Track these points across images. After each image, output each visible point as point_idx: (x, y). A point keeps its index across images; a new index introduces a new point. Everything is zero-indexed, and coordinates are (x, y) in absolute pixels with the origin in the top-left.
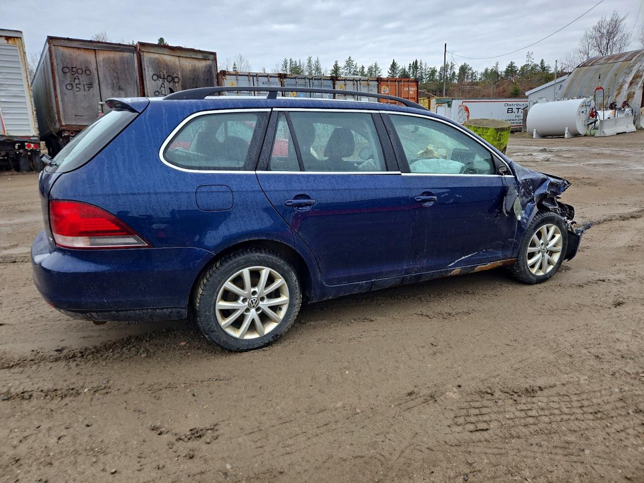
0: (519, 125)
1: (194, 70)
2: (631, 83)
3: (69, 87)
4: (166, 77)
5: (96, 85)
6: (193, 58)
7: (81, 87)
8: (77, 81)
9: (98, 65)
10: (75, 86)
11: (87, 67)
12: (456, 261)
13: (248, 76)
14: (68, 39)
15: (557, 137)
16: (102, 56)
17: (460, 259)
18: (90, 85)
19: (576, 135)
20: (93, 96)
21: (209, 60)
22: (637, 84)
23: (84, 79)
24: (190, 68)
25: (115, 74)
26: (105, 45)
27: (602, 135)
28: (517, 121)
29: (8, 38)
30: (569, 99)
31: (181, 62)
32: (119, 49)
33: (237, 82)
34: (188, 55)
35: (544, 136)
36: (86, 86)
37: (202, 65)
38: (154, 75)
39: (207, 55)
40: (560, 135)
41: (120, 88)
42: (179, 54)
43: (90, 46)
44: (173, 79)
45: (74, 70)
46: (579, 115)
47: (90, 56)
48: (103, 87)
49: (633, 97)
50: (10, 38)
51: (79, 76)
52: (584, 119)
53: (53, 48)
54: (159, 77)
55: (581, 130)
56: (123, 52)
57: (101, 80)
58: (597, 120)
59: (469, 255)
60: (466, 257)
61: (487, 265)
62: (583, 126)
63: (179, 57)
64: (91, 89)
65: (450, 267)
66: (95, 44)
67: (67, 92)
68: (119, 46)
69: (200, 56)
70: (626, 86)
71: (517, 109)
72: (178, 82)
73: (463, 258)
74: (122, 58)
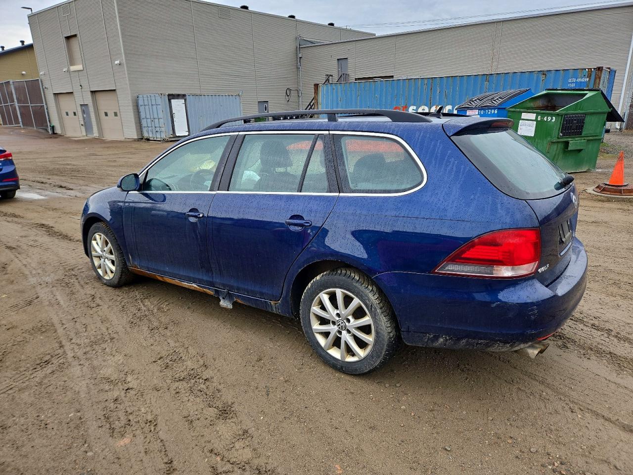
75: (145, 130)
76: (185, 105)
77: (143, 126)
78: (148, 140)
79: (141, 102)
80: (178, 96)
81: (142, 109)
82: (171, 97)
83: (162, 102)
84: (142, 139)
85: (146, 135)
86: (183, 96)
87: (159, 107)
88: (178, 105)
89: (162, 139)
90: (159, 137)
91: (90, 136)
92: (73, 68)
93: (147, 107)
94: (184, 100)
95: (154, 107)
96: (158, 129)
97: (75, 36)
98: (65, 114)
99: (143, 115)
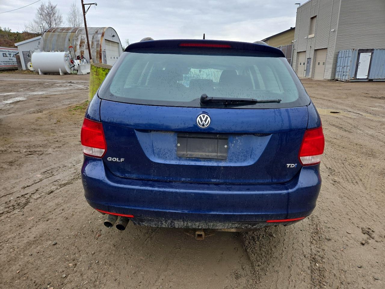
0: (13, 65)
2: (80, 46)
15: (56, 74)
19: (66, 73)
22: (83, 46)
27: (81, 74)
28: (11, 63)
30: (55, 51)
35: (45, 73)
40: (58, 73)
46: (65, 62)
49: (84, 53)
52: (68, 64)
55: (69, 71)
58: (75, 65)
62: (68, 69)
70: (78, 47)
71: (9, 54)
75: (337, 74)
76: (371, 57)
77: (337, 71)
78: (337, 80)
79: (340, 56)
80: (366, 51)
81: (339, 60)
82: (361, 51)
83: (352, 55)
84: (334, 80)
85: (336, 77)
86: (372, 51)
87: (349, 58)
88: (366, 57)
89: (345, 80)
90: (344, 78)
91: (307, 77)
92: (310, 36)
93: (343, 58)
94: (371, 53)
95: (347, 58)
96: (345, 73)
97: (316, 16)
98: (300, 64)
99: (338, 64)
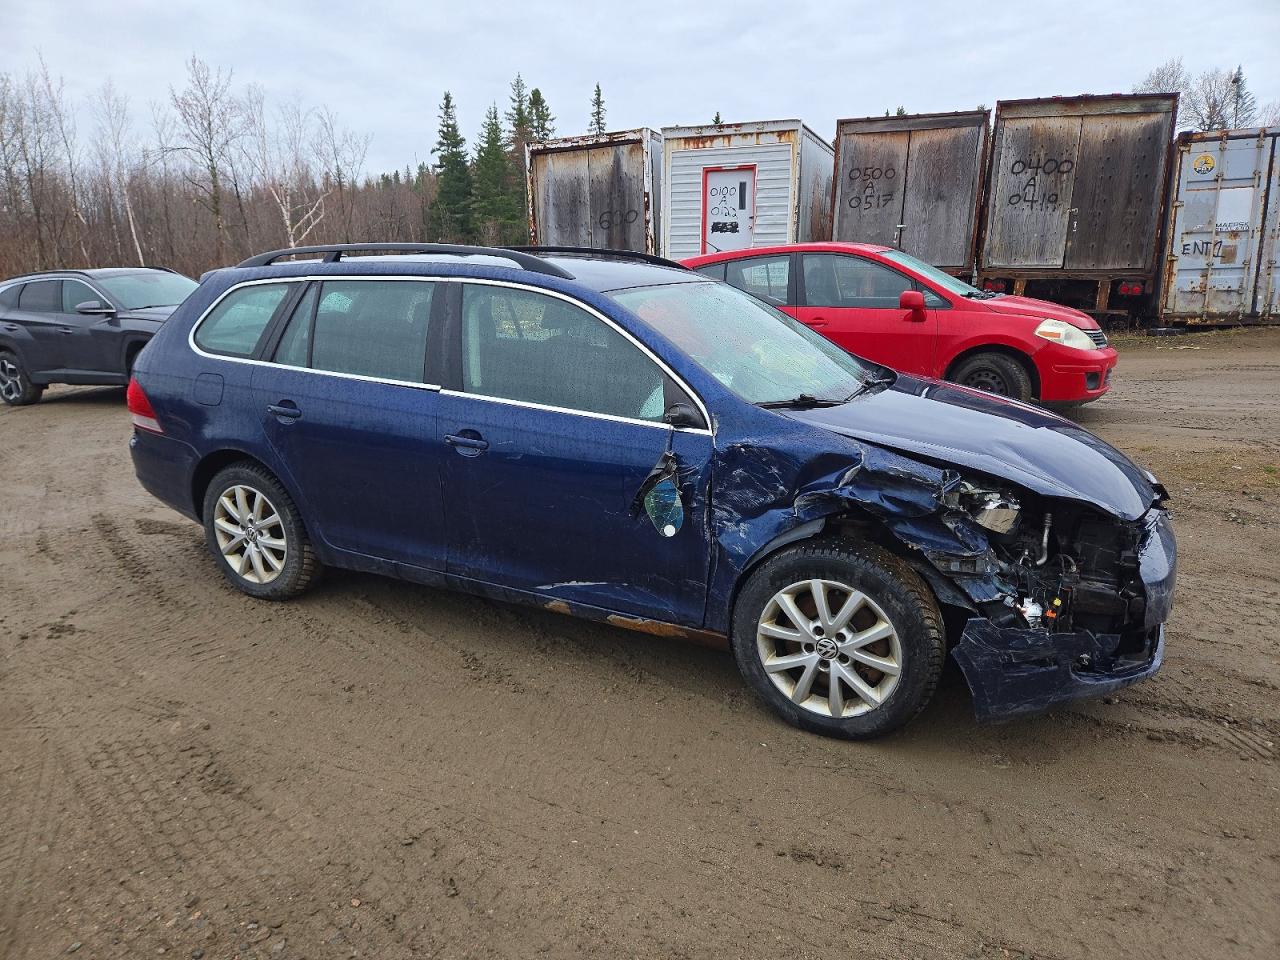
1: (1115, 142)
3: (854, 203)
4: (1042, 164)
5: (899, 196)
6: (1115, 115)
7: (873, 201)
8: (869, 191)
9: (910, 159)
10: (863, 200)
11: (891, 164)
12: (557, 585)
13: (1258, 136)
14: (869, 120)
16: (920, 140)
17: (566, 584)
18: (889, 196)
20: (890, 215)
21: (1157, 112)
23: (880, 186)
24: (1106, 137)
25: (936, 171)
26: (928, 119)
29: (781, 133)
31: (1085, 127)
32: (954, 124)
33: (1222, 155)
34: (1106, 109)
36: (881, 199)
37: (1133, 126)
38: (1017, 162)
39: (1155, 102)
41: (940, 197)
42: (1083, 110)
43: (902, 126)
44: (1058, 166)
45: (869, 172)
47: (899, 145)
48: (910, 196)
50: (784, 132)
51: (875, 182)
53: (843, 138)
54: (1026, 165)
56: (961, 127)
57: (909, 185)
59: (588, 583)
60: (581, 584)
61: (634, 621)
63: (1082, 117)
64: (890, 202)
65: (542, 591)
66: (911, 121)
67: (850, 211)
68: (953, 118)
69: (1136, 108)
72: (1068, 172)
73: (574, 583)
74: (955, 139)
